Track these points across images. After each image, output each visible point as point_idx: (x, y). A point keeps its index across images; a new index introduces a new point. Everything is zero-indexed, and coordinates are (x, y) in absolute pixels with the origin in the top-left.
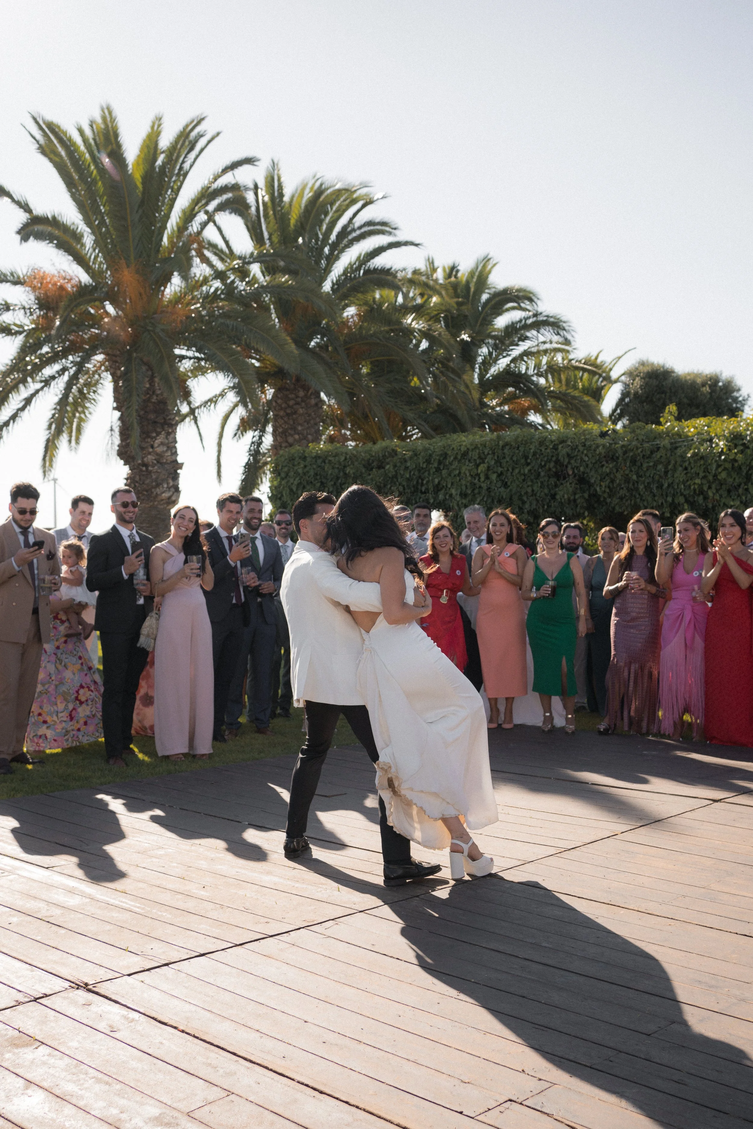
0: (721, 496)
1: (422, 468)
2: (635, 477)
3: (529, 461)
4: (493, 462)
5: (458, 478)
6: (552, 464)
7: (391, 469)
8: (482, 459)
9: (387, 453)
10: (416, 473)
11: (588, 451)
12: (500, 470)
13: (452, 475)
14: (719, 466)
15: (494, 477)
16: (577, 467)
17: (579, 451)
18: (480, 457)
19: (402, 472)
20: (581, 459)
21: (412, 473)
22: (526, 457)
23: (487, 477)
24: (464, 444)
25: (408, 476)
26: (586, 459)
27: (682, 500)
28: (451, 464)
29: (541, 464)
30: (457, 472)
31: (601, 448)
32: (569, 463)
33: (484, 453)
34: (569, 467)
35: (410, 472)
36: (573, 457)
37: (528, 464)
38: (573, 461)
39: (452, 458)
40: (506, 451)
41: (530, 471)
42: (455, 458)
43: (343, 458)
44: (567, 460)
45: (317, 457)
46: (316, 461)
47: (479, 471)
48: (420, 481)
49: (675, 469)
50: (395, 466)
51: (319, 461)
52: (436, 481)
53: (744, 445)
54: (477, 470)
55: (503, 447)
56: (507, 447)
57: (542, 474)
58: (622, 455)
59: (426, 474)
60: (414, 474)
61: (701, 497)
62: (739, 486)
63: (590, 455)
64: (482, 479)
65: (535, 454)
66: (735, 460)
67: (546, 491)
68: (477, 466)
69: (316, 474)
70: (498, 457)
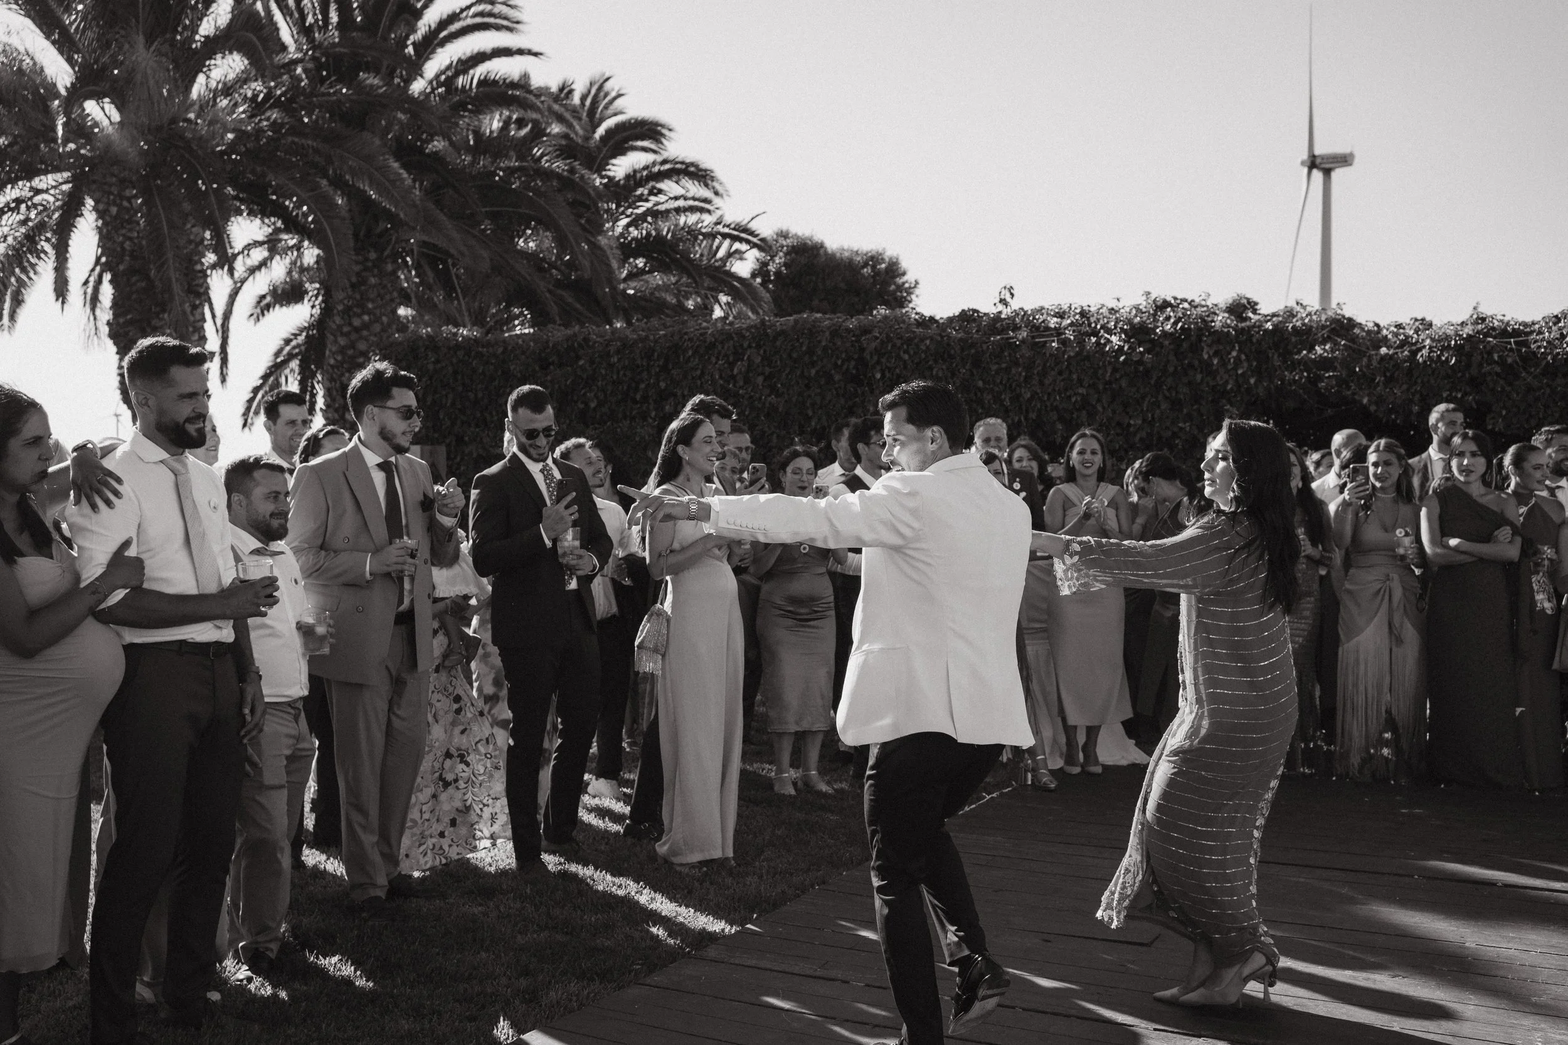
0: (1114, 412)
1: (638, 367)
2: (980, 384)
3: (815, 358)
4: (758, 360)
5: (699, 382)
6: (853, 363)
7: (587, 366)
8: (738, 355)
9: (576, 345)
10: (628, 373)
11: (908, 346)
12: (767, 370)
13: (690, 377)
14: (1115, 370)
15: (760, 379)
16: (889, 369)
17: (894, 346)
18: (735, 353)
19: (603, 372)
20: (898, 357)
21: (622, 373)
22: (811, 352)
23: (747, 381)
24: (710, 331)
25: (615, 377)
26: (906, 357)
27: (1054, 416)
28: (688, 361)
29: (836, 364)
30: (699, 372)
31: (928, 342)
32: (878, 362)
33: (741, 346)
34: (878, 368)
35: (618, 373)
36: (885, 354)
37: (813, 364)
38: (883, 360)
39: (690, 353)
40: (778, 343)
41: (817, 372)
42: (695, 352)
43: (500, 350)
44: (875, 358)
45: (458, 346)
46: (455, 353)
47: (736, 371)
48: (633, 385)
49: (1044, 374)
50: (592, 362)
51: (460, 353)
52: (663, 385)
53: (1152, 341)
54: (732, 370)
55: (775, 339)
56: (781, 339)
57: (837, 377)
58: (959, 352)
59: (645, 375)
60: (625, 375)
61: (1084, 412)
62: (1143, 398)
63: (912, 352)
64: (741, 383)
65: (825, 349)
66: (1140, 362)
67: (842, 401)
68: (732, 365)
69: (455, 373)
70: (765, 351)
